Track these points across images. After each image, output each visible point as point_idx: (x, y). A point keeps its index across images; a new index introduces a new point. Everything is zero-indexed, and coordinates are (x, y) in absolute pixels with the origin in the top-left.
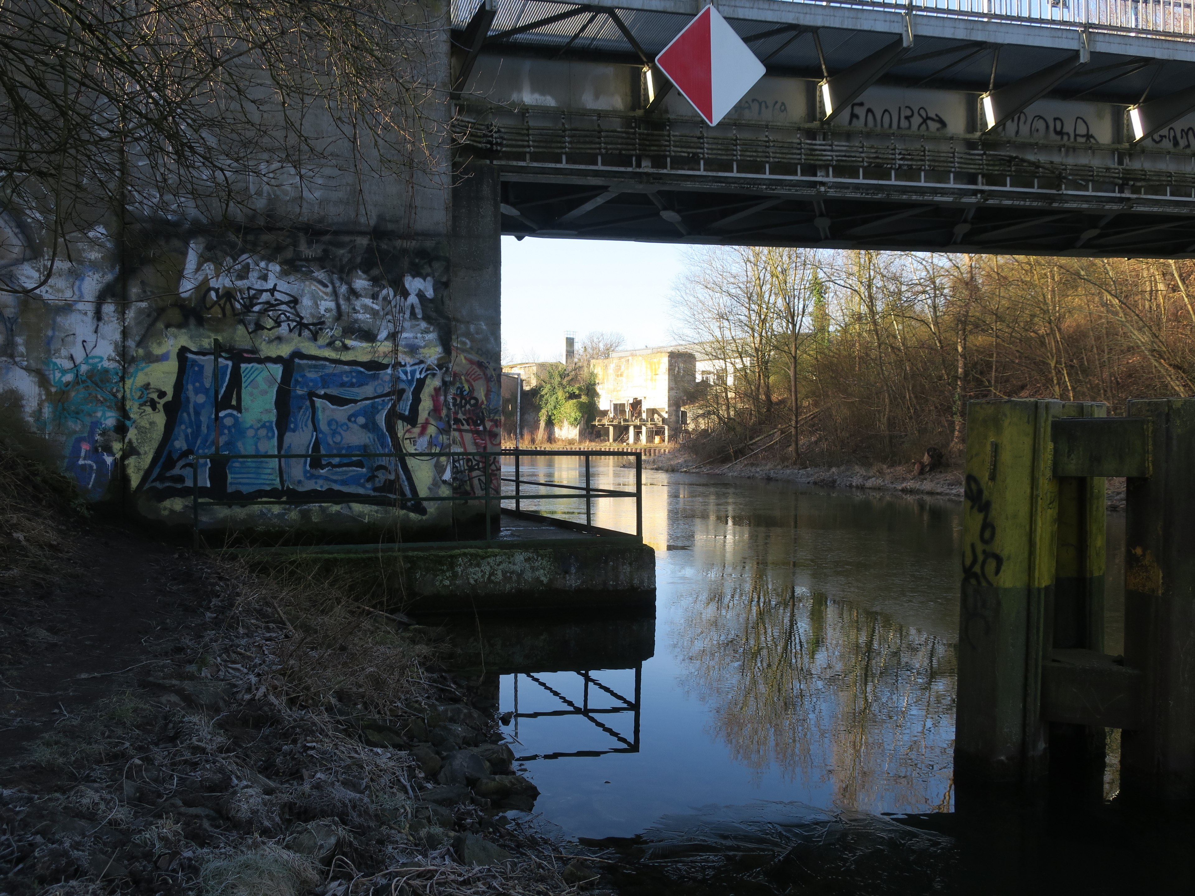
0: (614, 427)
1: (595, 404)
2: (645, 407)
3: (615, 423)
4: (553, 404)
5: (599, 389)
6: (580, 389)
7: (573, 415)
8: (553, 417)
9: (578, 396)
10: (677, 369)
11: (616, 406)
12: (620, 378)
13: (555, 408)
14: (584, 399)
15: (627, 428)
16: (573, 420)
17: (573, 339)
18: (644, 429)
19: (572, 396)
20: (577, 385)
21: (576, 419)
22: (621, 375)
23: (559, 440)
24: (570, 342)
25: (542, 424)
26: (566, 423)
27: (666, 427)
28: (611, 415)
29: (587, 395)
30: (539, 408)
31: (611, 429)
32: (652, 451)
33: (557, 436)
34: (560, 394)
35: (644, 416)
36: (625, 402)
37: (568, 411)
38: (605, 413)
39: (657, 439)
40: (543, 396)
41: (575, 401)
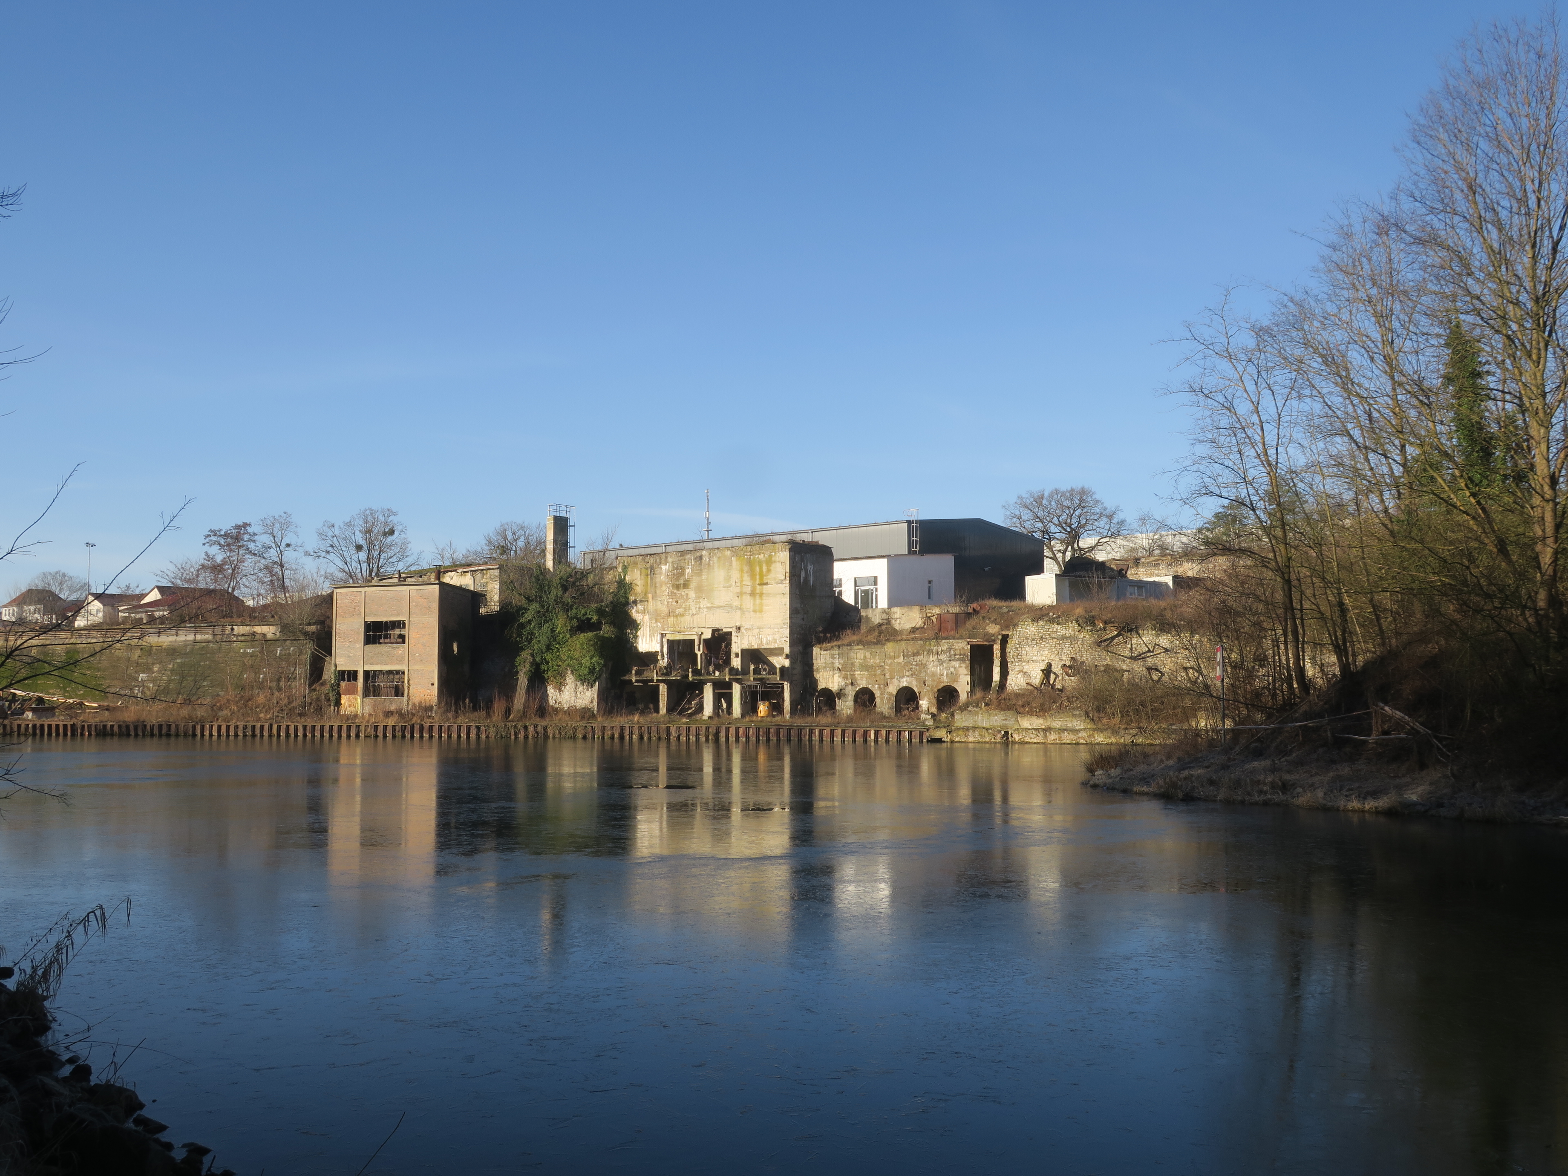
0: (670, 684)
1: (627, 641)
2: (737, 645)
3: (674, 676)
4: (544, 639)
5: (636, 613)
6: (600, 612)
7: (586, 661)
8: (544, 667)
9: (596, 627)
10: (803, 574)
11: (672, 644)
12: (683, 592)
13: (549, 648)
14: (607, 631)
15: (698, 687)
16: (586, 671)
17: (565, 520)
18: (736, 689)
19: (584, 626)
20: (594, 606)
21: (592, 671)
22: (686, 586)
23: (556, 711)
25: (523, 680)
26: (570, 679)
27: (787, 686)
28: (663, 662)
29: (612, 623)
30: (517, 650)
31: (663, 689)
33: (551, 702)
34: (561, 622)
35: (736, 663)
36: (695, 638)
37: (577, 654)
38: (650, 658)
39: (763, 708)
40: (522, 626)
41: (590, 634)
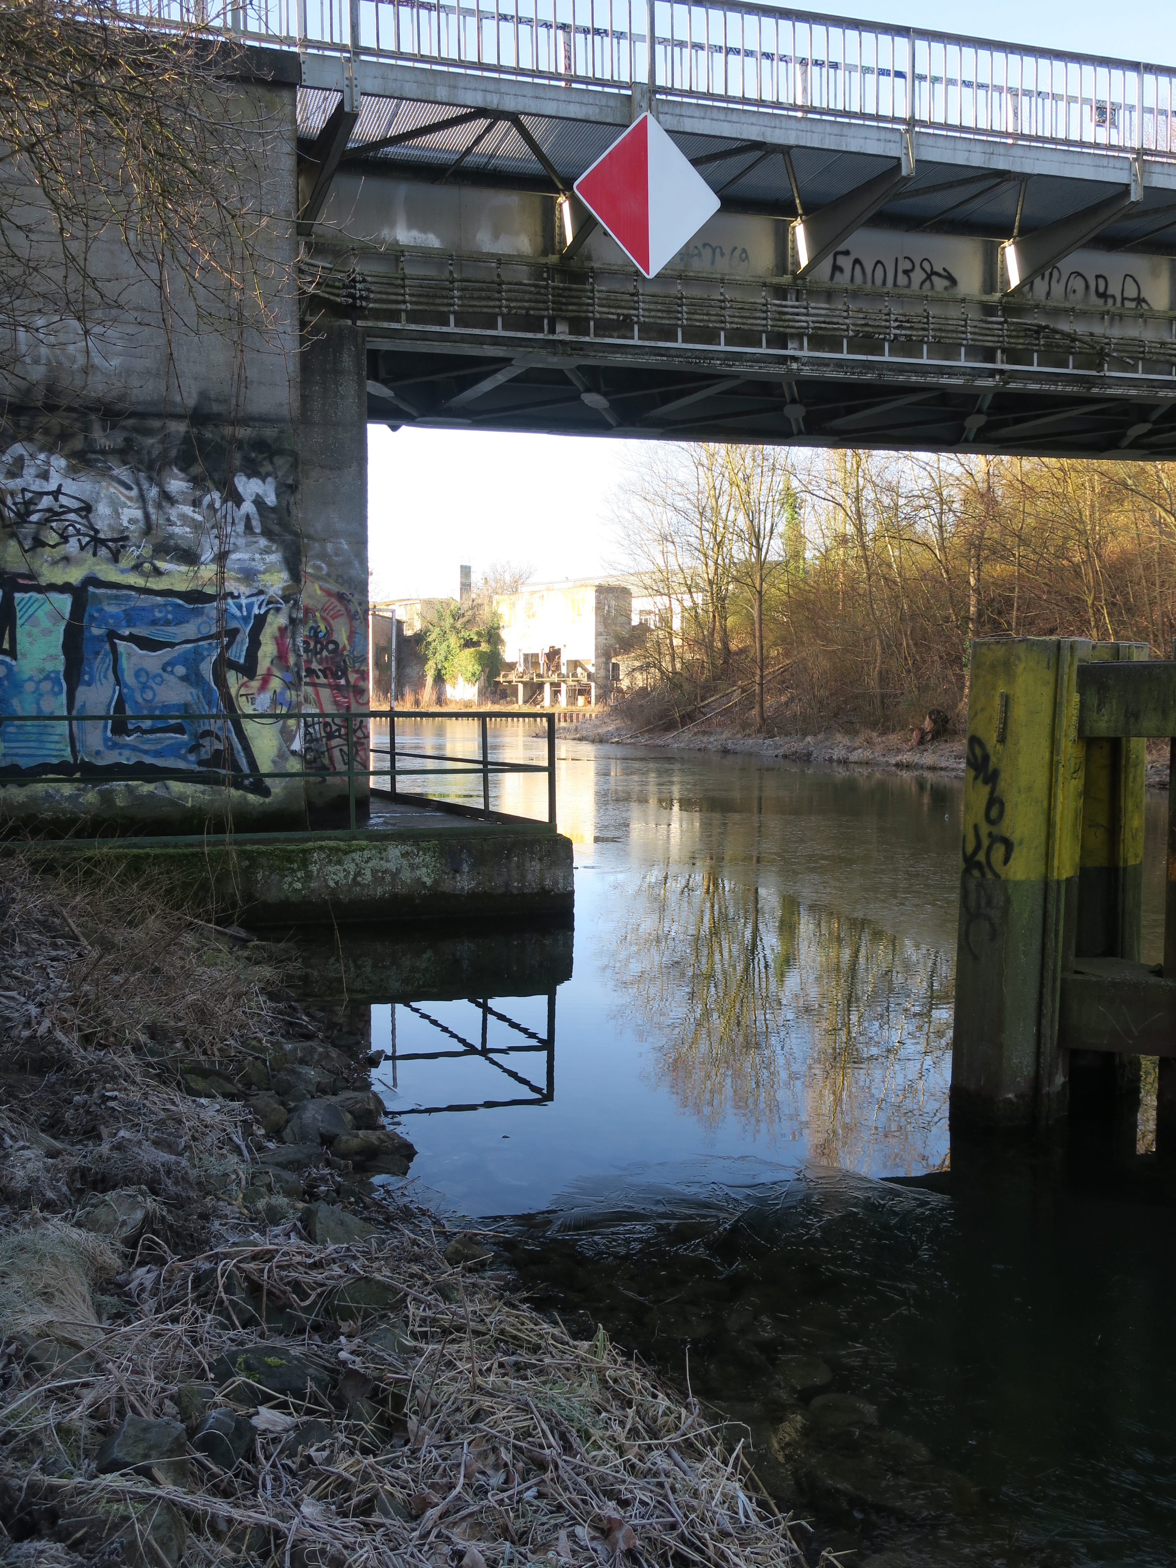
0: (525, 684)
1: (499, 654)
2: (564, 658)
3: (526, 679)
4: (443, 653)
5: (503, 634)
6: (479, 634)
7: (470, 668)
8: (443, 672)
9: (476, 644)
10: (606, 608)
11: (526, 656)
12: (532, 619)
13: (446, 659)
14: (484, 647)
15: (541, 686)
16: (470, 675)
17: (469, 568)
18: (563, 687)
19: (469, 643)
20: (475, 629)
21: (474, 675)
22: (534, 616)
23: (451, 701)
24: (466, 571)
25: (429, 680)
26: (460, 680)
27: (593, 685)
28: (521, 669)
29: (489, 642)
30: (424, 660)
31: (521, 687)
32: (574, 716)
33: (449, 695)
34: (453, 641)
35: (564, 670)
36: (539, 652)
37: (464, 663)
38: (512, 666)
39: (581, 700)
40: (429, 643)
41: (472, 649)
